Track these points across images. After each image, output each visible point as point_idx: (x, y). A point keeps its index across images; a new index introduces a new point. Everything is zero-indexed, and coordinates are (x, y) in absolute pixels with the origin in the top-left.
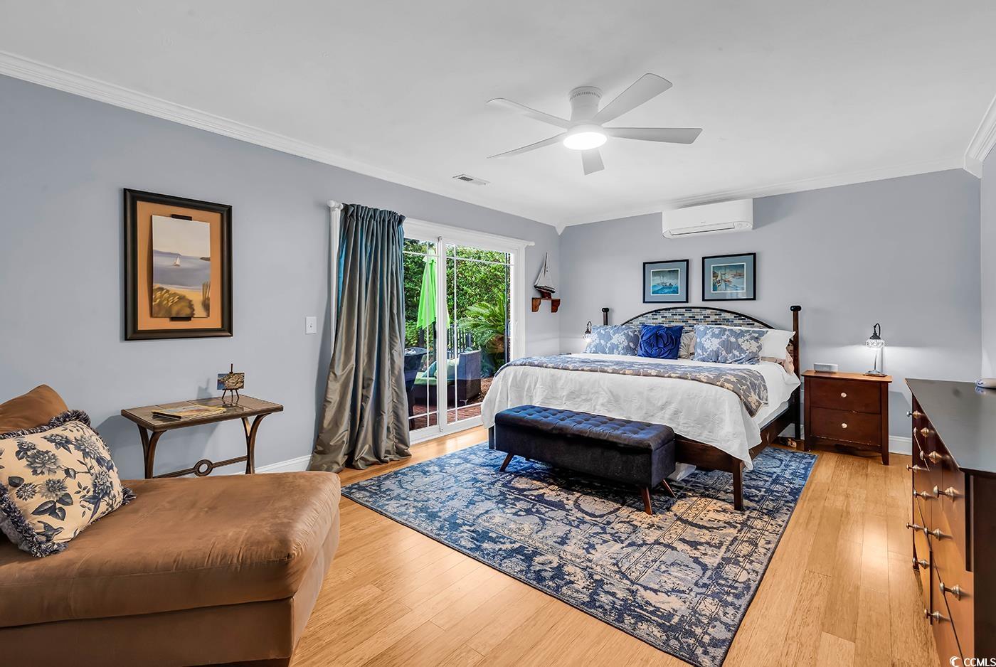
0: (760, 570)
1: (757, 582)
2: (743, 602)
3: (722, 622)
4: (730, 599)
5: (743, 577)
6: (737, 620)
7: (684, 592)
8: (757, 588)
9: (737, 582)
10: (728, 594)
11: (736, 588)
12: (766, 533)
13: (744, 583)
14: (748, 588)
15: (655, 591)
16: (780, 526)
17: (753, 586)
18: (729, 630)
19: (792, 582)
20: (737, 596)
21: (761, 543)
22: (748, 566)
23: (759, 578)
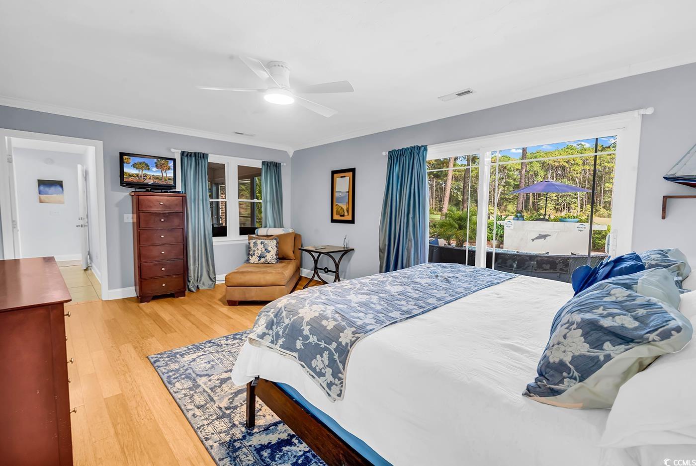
0: (175, 394)
1: (169, 388)
2: (165, 377)
3: (163, 366)
4: (171, 374)
5: (178, 385)
6: (158, 371)
7: (190, 363)
8: (166, 387)
9: (178, 381)
10: (174, 375)
11: (174, 378)
12: (205, 422)
13: (174, 383)
14: (169, 382)
15: (199, 356)
16: (207, 439)
17: (169, 386)
18: (157, 366)
19: (155, 404)
20: (169, 377)
21: (198, 412)
22: (183, 392)
23: (172, 391)
